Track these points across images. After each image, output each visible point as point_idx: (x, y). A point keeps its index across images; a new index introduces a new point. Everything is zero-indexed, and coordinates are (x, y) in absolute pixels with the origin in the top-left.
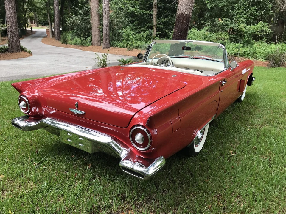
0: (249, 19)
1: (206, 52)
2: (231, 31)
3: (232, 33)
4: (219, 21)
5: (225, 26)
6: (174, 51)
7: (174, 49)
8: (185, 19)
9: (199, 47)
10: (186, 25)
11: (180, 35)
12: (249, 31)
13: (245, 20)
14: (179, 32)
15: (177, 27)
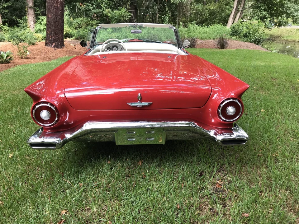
0: (110, 4)
1: (79, 39)
2: (95, 16)
3: (96, 18)
4: (80, 6)
5: (88, 11)
6: (52, 39)
7: (51, 37)
8: (59, 3)
9: (69, 34)
10: (61, 9)
11: (56, 21)
12: (115, 17)
13: (107, 5)
14: (55, 18)
15: (51, 12)
